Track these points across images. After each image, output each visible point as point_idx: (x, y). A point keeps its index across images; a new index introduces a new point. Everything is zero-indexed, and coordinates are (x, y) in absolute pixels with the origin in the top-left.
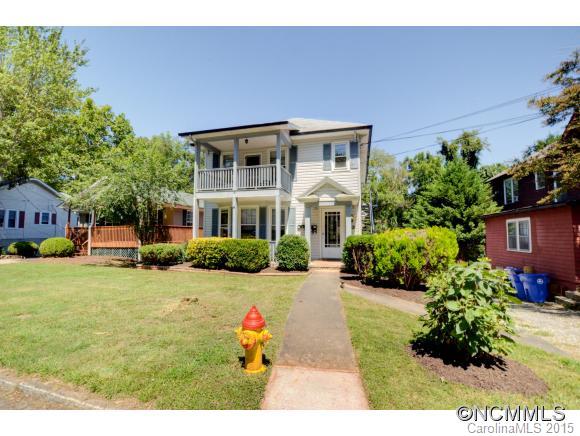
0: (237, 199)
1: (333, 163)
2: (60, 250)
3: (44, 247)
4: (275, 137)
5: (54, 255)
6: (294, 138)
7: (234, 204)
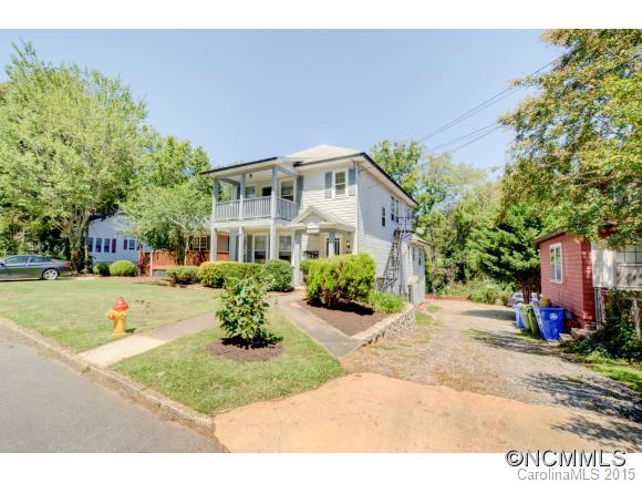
0: (243, 229)
1: (334, 191)
2: (123, 271)
3: (112, 268)
4: (271, 171)
5: (119, 275)
6: (299, 168)
7: (241, 232)
